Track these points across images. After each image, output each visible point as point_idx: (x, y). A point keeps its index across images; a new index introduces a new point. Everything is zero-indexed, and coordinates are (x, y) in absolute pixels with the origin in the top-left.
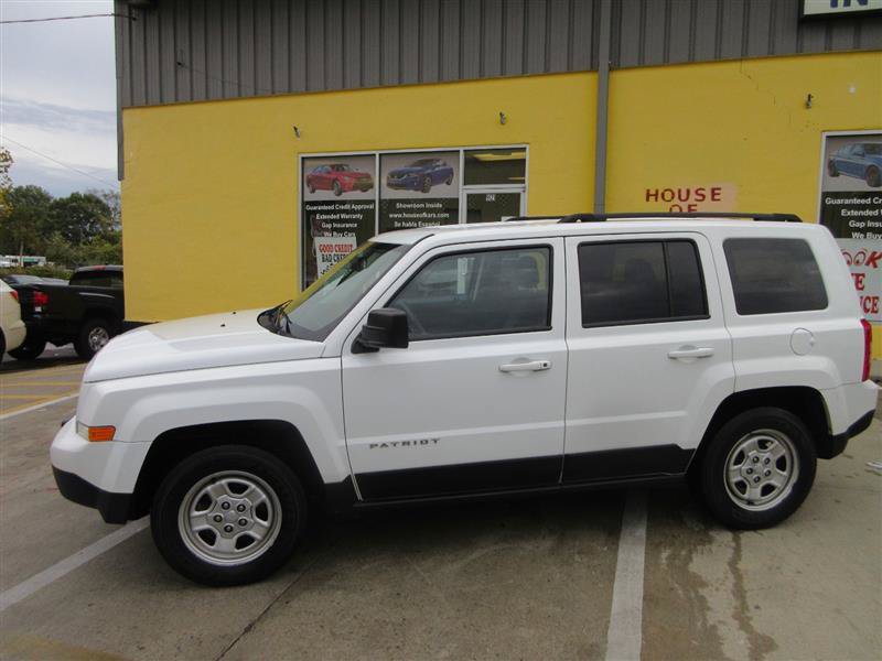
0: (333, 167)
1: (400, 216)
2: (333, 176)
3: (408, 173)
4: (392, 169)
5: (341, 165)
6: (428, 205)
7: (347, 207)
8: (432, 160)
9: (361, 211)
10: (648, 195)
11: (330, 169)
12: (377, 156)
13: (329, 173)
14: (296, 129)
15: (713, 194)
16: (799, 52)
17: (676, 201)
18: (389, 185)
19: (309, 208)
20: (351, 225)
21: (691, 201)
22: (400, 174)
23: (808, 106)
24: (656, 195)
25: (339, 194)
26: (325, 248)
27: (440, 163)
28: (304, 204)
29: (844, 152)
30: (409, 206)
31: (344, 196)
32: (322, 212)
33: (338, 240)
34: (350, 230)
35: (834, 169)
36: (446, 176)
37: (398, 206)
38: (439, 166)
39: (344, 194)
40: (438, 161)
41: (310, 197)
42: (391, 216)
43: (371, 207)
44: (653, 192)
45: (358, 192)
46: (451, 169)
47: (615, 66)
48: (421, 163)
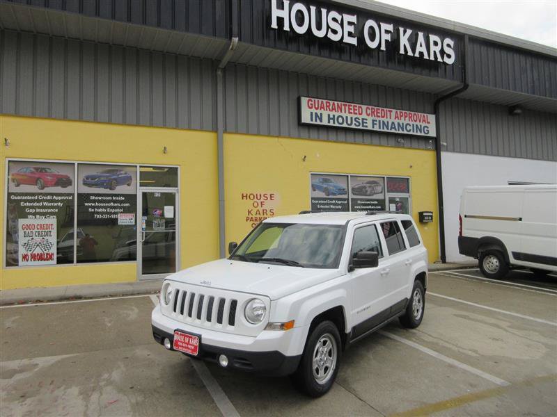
0: (37, 169)
1: (93, 204)
2: (37, 176)
3: (99, 177)
4: (87, 174)
5: (44, 169)
6: (114, 198)
7: (49, 197)
8: (117, 170)
9: (61, 201)
10: (243, 196)
11: (33, 170)
12: (76, 164)
13: (32, 173)
14: (6, 140)
15: (271, 197)
16: (299, 137)
17: (255, 200)
18: (85, 184)
19: (13, 197)
20: (53, 210)
21: (262, 200)
22: (93, 178)
23: (304, 160)
24: (246, 196)
25: (43, 188)
26: (28, 227)
27: (123, 172)
28: (9, 194)
29: (317, 181)
30: (100, 198)
31: (47, 190)
32: (26, 201)
33: (41, 221)
34: (51, 214)
35: (314, 188)
36: (127, 180)
37: (92, 198)
38: (122, 174)
39: (46, 189)
40: (121, 171)
41: (14, 189)
42: (86, 204)
43: (71, 198)
44: (245, 195)
45: (59, 187)
46: (130, 177)
47: (225, 131)
48: (109, 172)
